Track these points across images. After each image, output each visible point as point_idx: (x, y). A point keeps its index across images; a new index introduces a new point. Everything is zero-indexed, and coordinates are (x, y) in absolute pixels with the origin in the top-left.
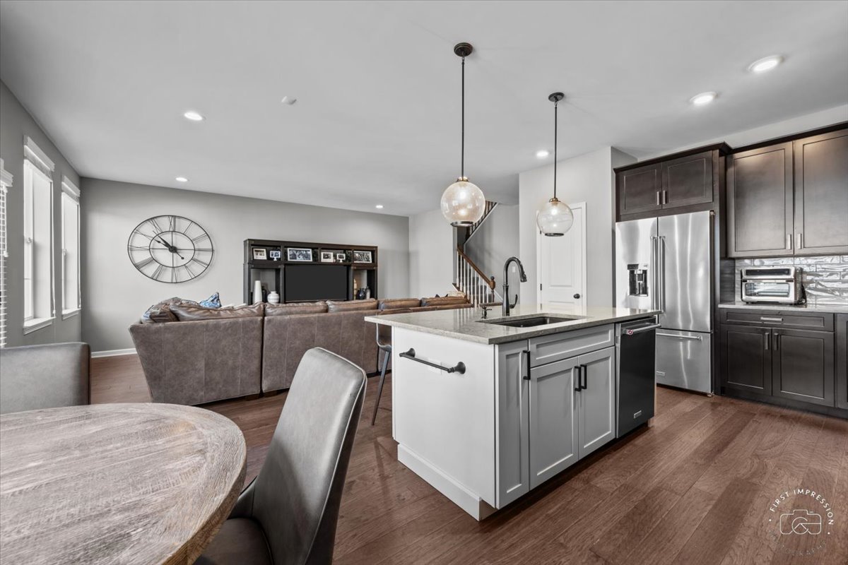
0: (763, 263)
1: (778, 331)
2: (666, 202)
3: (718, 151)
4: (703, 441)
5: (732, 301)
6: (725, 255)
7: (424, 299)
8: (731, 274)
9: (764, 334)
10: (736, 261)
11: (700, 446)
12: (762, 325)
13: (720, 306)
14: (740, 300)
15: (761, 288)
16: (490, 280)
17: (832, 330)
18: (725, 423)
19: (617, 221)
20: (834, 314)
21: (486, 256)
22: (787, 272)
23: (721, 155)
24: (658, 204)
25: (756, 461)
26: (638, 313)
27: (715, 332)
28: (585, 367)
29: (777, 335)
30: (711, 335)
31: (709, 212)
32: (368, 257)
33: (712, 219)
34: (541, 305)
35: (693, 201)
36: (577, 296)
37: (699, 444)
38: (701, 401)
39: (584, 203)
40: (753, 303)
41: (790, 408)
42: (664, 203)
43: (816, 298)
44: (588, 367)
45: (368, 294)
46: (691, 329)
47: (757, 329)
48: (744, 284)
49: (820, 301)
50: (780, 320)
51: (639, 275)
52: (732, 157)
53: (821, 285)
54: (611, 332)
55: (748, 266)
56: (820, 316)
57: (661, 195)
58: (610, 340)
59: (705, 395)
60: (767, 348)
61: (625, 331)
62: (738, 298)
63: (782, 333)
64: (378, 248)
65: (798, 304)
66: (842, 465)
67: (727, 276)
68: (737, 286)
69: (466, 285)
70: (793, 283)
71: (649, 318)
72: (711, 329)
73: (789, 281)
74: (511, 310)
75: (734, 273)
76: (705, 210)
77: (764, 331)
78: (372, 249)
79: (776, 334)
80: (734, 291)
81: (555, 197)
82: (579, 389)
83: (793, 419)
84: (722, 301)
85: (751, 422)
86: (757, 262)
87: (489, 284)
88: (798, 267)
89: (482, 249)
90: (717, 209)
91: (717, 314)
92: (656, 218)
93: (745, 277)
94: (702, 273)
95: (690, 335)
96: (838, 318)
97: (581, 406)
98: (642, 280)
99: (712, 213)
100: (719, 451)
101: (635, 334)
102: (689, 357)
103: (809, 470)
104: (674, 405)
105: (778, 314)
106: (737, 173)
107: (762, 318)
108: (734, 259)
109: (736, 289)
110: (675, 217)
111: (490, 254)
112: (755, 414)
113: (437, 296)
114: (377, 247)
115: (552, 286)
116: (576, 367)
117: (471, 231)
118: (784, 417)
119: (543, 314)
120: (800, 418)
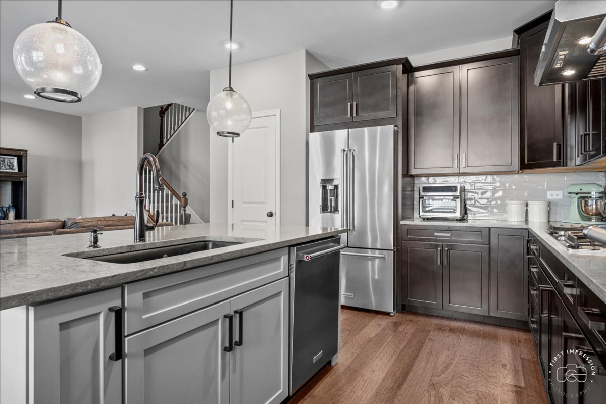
0: (436, 181)
1: (448, 246)
2: (357, 115)
3: (401, 65)
4: (384, 375)
5: (411, 218)
6: (407, 174)
7: (69, 219)
8: (411, 191)
9: (437, 250)
10: (415, 179)
11: (381, 384)
12: (436, 241)
13: (402, 222)
14: (418, 216)
15: (435, 204)
16: (182, 196)
17: (488, 244)
18: (404, 347)
19: (311, 132)
20: (489, 228)
21: (182, 170)
22: (454, 189)
23: (404, 72)
24: (349, 116)
25: (433, 393)
26: (329, 231)
27: (397, 249)
28: (240, 313)
29: (448, 249)
30: (394, 252)
31: (393, 126)
32: (12, 163)
33: (396, 133)
34: (233, 224)
35: (381, 114)
36: (270, 215)
37: (380, 381)
38: (384, 322)
39: (279, 110)
40: (428, 219)
41: (455, 319)
42: (355, 115)
43: (475, 214)
44: (244, 313)
45: (12, 214)
46: (379, 248)
47: (431, 244)
48: (421, 200)
49: (478, 216)
50: (449, 235)
51: (330, 190)
52: (412, 76)
53: (478, 202)
54: (284, 259)
55: (424, 184)
56: (479, 231)
57: (352, 106)
58: (282, 270)
59: (388, 314)
60: (439, 263)
61: (303, 256)
62: (416, 215)
63: (451, 247)
64: (28, 152)
65: (462, 219)
66: (501, 381)
67: (408, 193)
68: (416, 203)
69: (154, 202)
70: (459, 200)
71: (334, 238)
72: (394, 246)
73: (456, 197)
74: (147, 233)
75: (413, 191)
76: (391, 124)
77: (437, 246)
78: (18, 153)
79: (446, 249)
80: (413, 208)
81: (230, 87)
82: (228, 349)
83: (459, 332)
84: (404, 218)
85: (427, 341)
86: (431, 179)
87: (180, 201)
88: (462, 185)
89: (177, 160)
90: (400, 124)
91: (399, 231)
92: (347, 130)
93: (422, 194)
94: (387, 189)
95: (377, 253)
96: (492, 231)
97: (234, 370)
98: (334, 197)
99: (396, 128)
100: (399, 387)
101: (314, 260)
102: (376, 277)
103: (478, 394)
104: (360, 330)
105: (449, 230)
106: (417, 92)
107: (436, 234)
108: (413, 176)
109: (415, 206)
110: (366, 129)
111: (186, 168)
112: (430, 331)
113: (114, 215)
114: (26, 151)
115: (245, 203)
116: (225, 316)
117: (165, 140)
118: (452, 330)
119: (203, 237)
120: (464, 329)
